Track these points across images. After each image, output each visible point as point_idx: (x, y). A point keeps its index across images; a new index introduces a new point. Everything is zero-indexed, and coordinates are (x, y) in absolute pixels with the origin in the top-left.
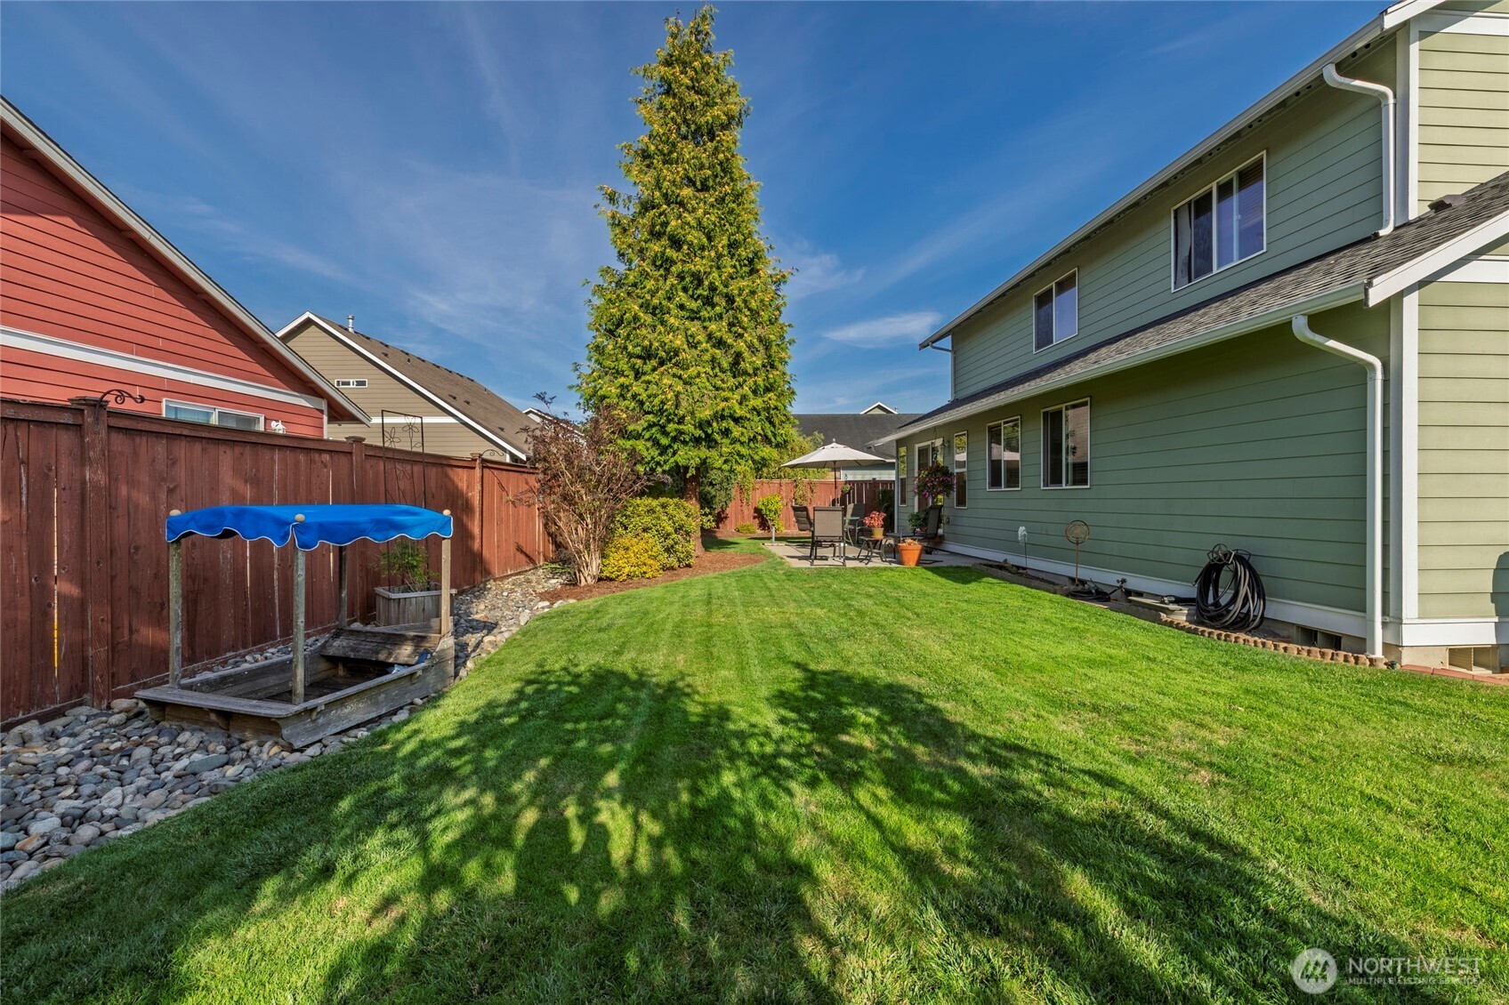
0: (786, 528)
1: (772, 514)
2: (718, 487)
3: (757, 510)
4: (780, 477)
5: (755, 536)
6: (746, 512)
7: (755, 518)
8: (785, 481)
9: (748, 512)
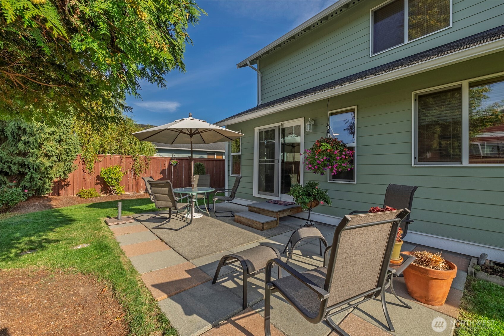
0: (126, 190)
1: (114, 181)
2: (54, 158)
3: (99, 178)
4: (121, 153)
5: (97, 200)
6: (88, 180)
7: (97, 184)
8: (124, 156)
9: (91, 180)
